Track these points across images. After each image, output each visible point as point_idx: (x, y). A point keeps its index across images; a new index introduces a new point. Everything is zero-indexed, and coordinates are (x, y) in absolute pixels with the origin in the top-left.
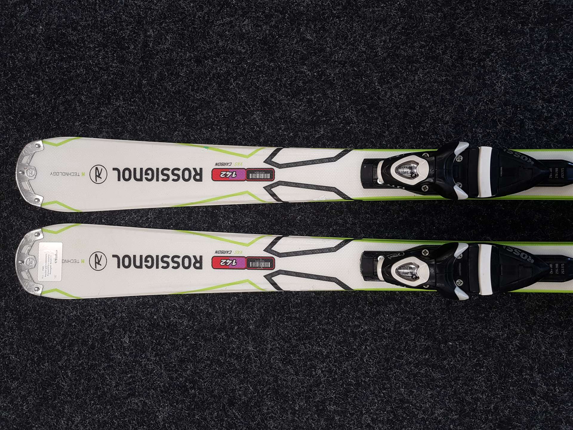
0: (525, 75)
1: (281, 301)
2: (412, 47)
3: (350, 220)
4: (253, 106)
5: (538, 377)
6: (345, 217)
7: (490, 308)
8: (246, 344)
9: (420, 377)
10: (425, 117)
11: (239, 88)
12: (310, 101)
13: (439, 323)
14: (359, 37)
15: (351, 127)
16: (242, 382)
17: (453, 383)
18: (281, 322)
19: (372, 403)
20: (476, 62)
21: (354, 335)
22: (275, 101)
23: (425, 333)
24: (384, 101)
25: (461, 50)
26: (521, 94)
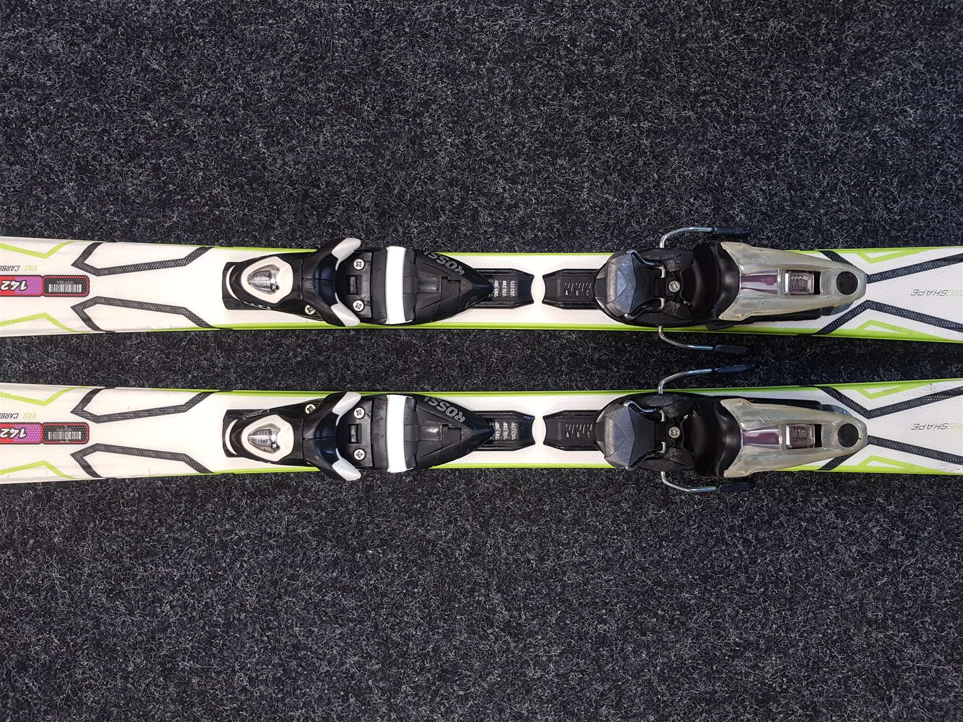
0: (480, 141)
1: (107, 496)
2: (314, 90)
3: (220, 361)
4: (63, 173)
5: (496, 598)
6: (212, 356)
7: (429, 495)
8: (48, 567)
9: (324, 607)
10: (336, 199)
11: (40, 143)
12: (156, 168)
13: (353, 520)
14: (235, 70)
15: (222, 212)
16: (40, 631)
17: (373, 614)
18: (107, 530)
19: (251, 653)
20: (411, 117)
21: (224, 546)
22: (100, 165)
23: (333, 537)
24: (272, 172)
25: (388, 98)
26: (474, 168)
